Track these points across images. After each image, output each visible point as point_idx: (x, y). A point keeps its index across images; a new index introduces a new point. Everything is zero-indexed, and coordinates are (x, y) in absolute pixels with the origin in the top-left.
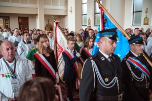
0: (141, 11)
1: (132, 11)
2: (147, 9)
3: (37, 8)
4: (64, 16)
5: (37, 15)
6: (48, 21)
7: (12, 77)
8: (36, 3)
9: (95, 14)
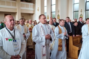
0: (78, 11)
1: (73, 11)
2: (82, 10)
3: (16, 9)
4: (32, 14)
5: (16, 13)
6: (23, 17)
7: (13, 40)
8: (16, 6)
9: (52, 12)
